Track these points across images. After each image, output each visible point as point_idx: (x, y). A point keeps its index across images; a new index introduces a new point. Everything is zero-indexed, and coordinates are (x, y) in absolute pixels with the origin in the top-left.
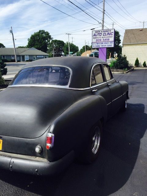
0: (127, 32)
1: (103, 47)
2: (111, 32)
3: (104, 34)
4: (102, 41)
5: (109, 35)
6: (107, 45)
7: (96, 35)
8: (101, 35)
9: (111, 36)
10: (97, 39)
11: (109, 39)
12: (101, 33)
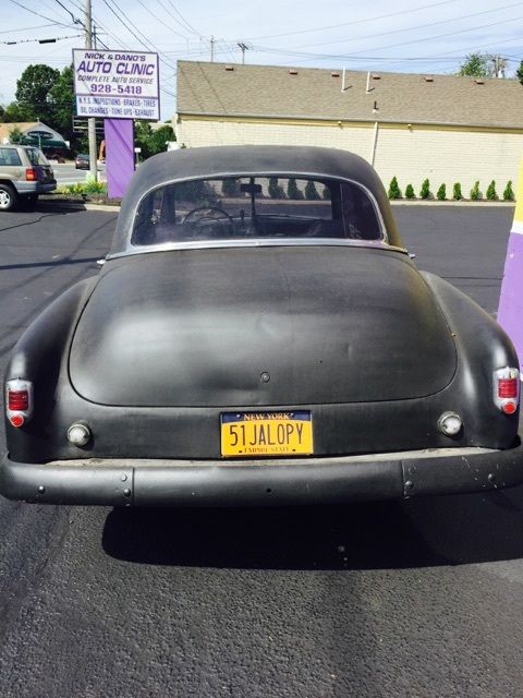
0: (184, 68)
1: (118, 116)
2: (147, 62)
3: (121, 68)
4: (113, 93)
5: (140, 73)
6: (133, 108)
7: (91, 68)
8: (107, 68)
9: (145, 76)
10: (94, 82)
11: (139, 90)
12: (106, 60)
